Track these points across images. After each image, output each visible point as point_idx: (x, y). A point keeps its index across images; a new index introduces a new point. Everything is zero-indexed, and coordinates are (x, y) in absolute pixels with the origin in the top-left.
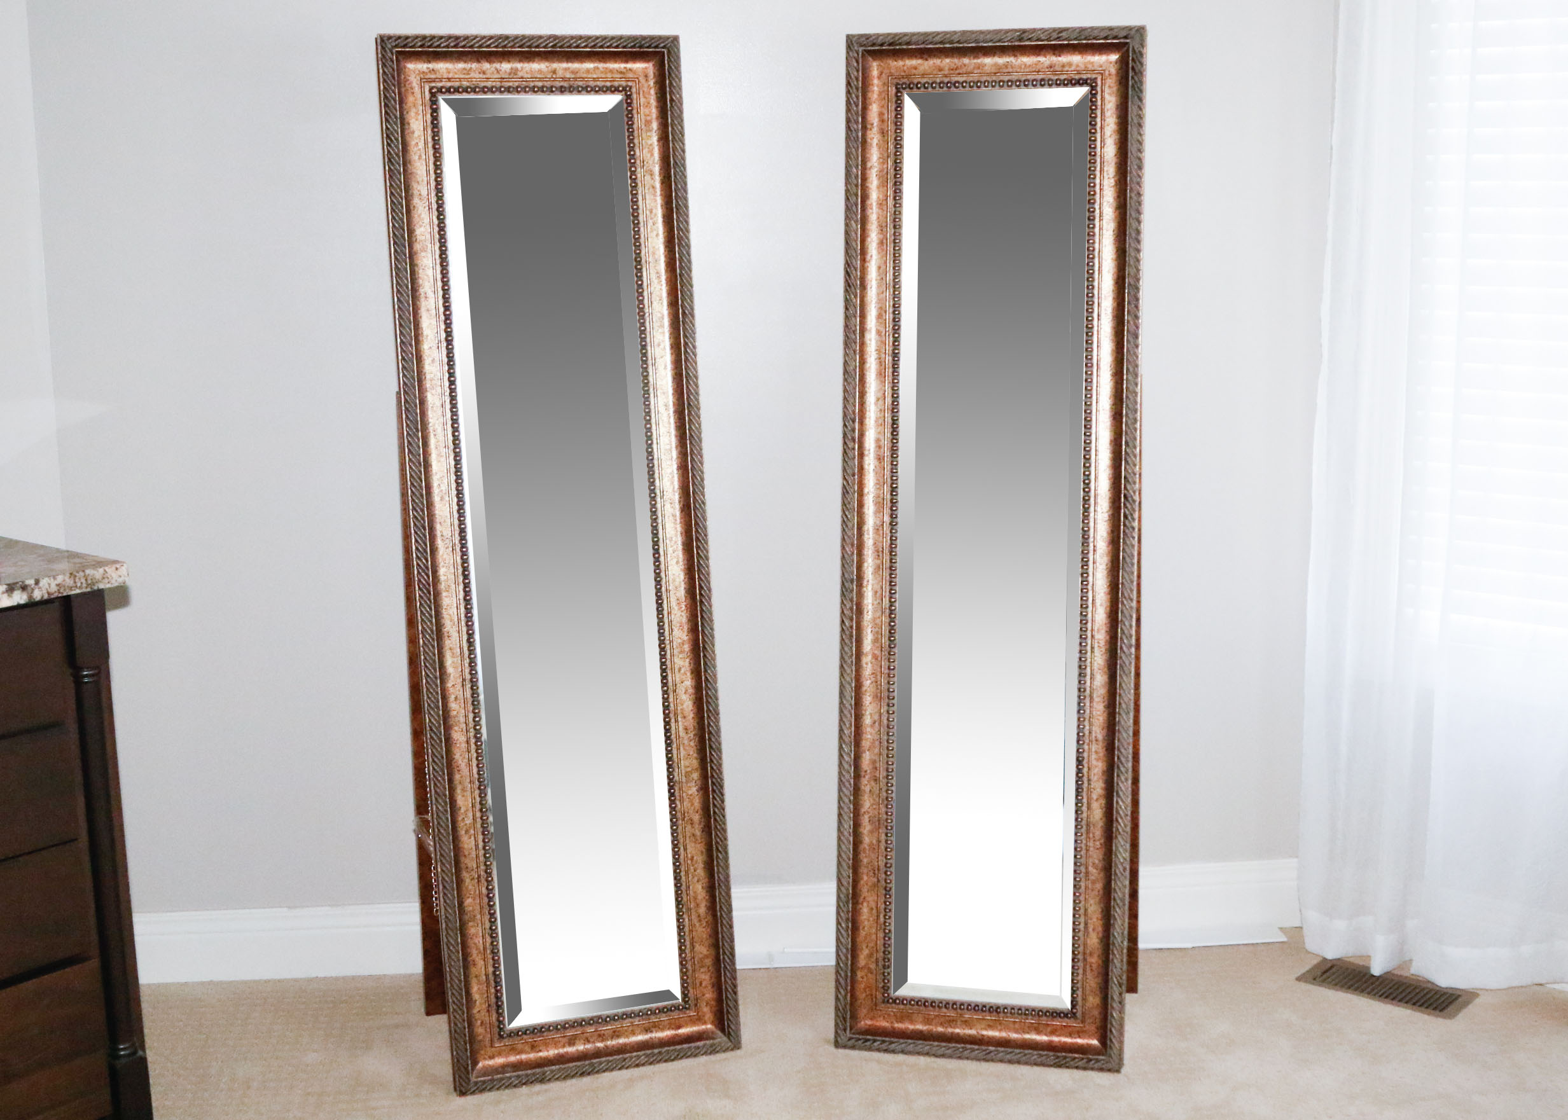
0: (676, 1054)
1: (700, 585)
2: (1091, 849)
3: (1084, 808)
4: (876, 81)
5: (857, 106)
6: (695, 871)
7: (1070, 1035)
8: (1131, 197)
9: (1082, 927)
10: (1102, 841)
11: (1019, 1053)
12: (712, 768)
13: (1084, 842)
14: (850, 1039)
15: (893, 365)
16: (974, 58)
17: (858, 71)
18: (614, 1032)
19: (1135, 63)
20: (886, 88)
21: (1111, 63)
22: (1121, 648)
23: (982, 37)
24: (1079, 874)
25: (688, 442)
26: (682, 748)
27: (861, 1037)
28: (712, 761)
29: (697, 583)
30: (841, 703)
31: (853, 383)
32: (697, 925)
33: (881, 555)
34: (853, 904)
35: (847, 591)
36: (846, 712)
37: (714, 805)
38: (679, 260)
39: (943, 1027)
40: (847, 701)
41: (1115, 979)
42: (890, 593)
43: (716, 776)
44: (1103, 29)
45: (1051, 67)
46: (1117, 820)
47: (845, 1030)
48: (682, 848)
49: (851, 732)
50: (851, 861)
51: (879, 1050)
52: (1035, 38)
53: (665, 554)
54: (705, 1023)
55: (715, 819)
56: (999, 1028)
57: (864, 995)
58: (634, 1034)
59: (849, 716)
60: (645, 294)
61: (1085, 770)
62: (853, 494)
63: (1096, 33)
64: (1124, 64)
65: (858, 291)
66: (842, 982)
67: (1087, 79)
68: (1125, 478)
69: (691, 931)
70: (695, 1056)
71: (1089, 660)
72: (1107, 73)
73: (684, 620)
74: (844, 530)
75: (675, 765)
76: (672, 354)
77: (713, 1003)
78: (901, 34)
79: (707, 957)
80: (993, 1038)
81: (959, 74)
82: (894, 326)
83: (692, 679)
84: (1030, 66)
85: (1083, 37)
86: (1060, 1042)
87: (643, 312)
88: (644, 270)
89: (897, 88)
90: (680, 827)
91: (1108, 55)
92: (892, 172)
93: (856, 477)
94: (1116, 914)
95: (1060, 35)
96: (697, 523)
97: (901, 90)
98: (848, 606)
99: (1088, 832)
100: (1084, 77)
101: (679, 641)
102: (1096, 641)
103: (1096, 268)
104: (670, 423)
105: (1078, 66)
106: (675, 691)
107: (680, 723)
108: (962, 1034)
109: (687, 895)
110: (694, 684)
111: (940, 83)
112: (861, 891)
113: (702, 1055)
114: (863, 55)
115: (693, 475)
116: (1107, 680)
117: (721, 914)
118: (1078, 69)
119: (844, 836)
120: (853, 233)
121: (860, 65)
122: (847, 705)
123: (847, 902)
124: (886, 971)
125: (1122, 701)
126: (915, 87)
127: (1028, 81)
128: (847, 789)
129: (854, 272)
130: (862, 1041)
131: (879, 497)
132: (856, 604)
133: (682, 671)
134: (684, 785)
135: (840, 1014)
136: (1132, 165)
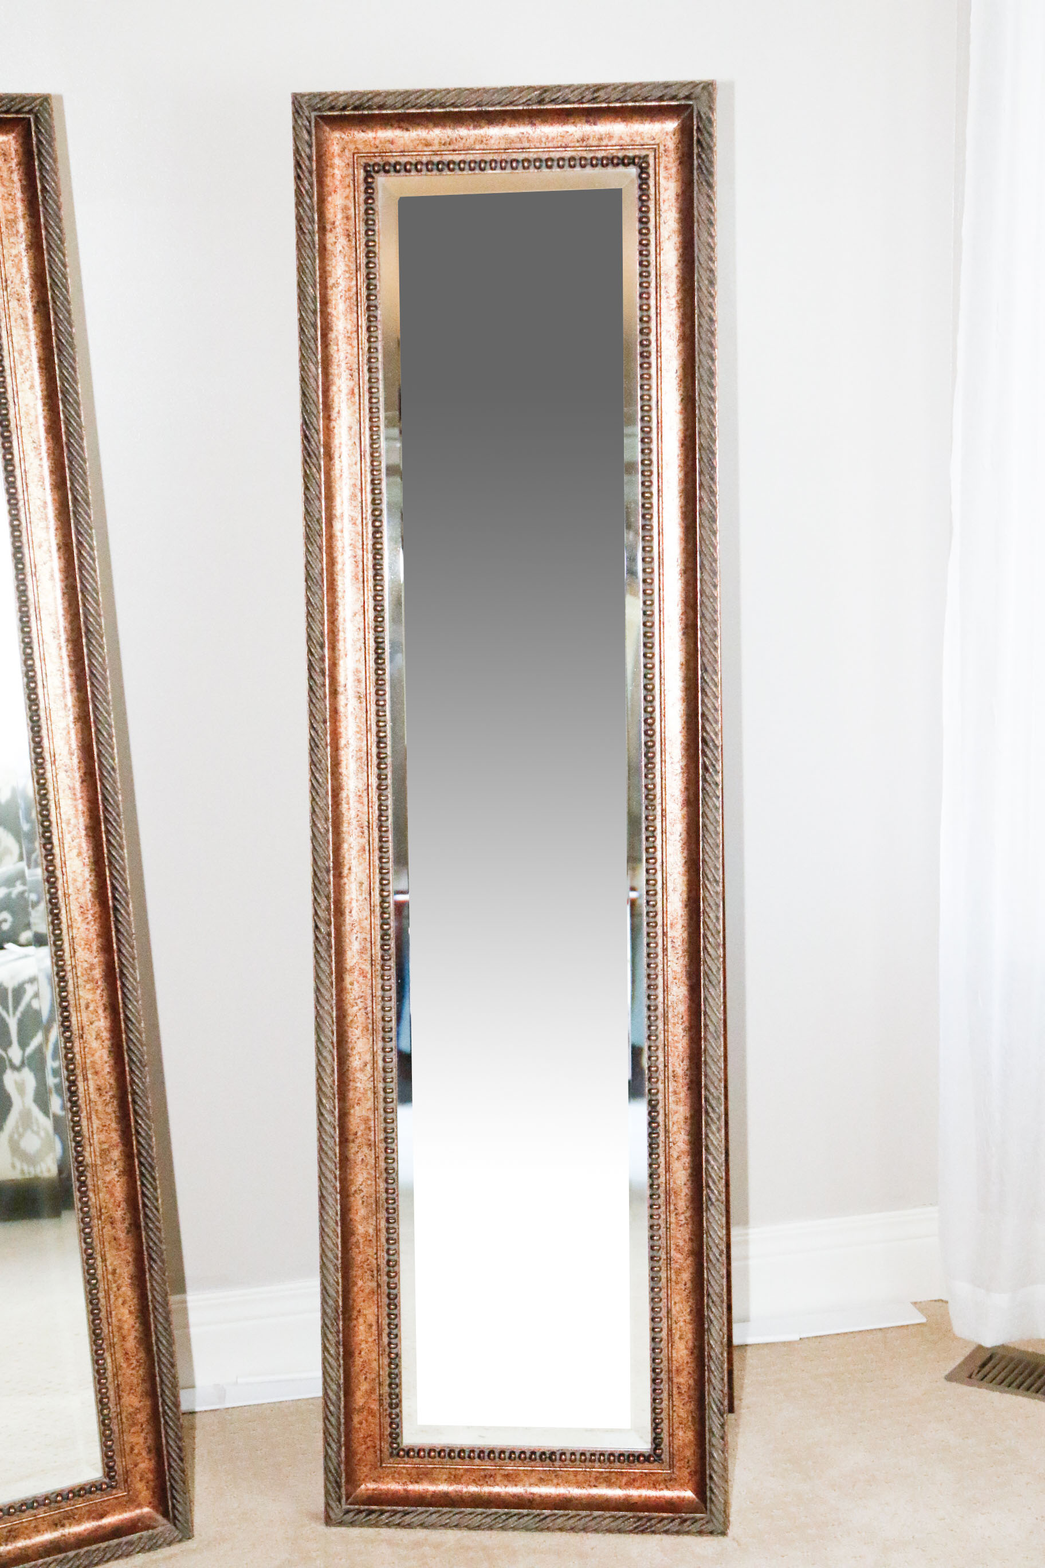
0: (100, 1555)
1: (112, 884)
2: (673, 1226)
3: (662, 1170)
4: (337, 161)
5: (311, 198)
6: (118, 1290)
7: (654, 1486)
8: (700, 325)
9: (664, 1334)
10: (688, 1214)
11: (585, 1517)
12: (138, 1142)
13: (663, 1216)
14: (347, 1512)
15: (374, 565)
16: (475, 127)
17: (310, 146)
18: (10, 1531)
19: (702, 134)
20: (351, 170)
21: (667, 134)
22: (705, 948)
23: (486, 98)
24: (658, 1261)
25: (88, 683)
26: (94, 1117)
27: (362, 1507)
28: (138, 1133)
29: (108, 882)
30: (319, 1040)
31: (319, 592)
32: (124, 1365)
33: (366, 832)
34: (344, 1320)
35: (321, 884)
36: (326, 1054)
37: (144, 1194)
38: (65, 424)
39: (477, 1485)
40: (326, 1037)
41: (714, 1407)
42: (381, 884)
43: (145, 1154)
44: (655, 86)
45: (583, 140)
46: (708, 1186)
47: (339, 1500)
48: (99, 1259)
49: (334, 1081)
50: (340, 1261)
51: (388, 1525)
52: (561, 100)
53: (61, 841)
54: (139, 1506)
55: (146, 1215)
56: (555, 1481)
57: (364, 1447)
58: (39, 1531)
59: (329, 1058)
60: (18, 472)
61: (661, 1119)
62: (325, 749)
63: (644, 92)
64: (686, 133)
65: (322, 463)
66: (333, 1431)
67: (634, 157)
68: (703, 714)
69: (115, 1375)
70: (128, 1555)
71: (660, 967)
72: (662, 148)
73: (93, 935)
74: (313, 799)
75: (86, 1142)
76: (60, 558)
77: (150, 1476)
78: (371, 92)
79: (138, 1410)
80: (548, 1497)
81: (454, 150)
82: (374, 510)
83: (106, 1017)
84: (553, 138)
85: (628, 98)
86: (640, 1496)
87: (16, 499)
88: (14, 437)
89: (366, 171)
90: (95, 1229)
91: (662, 123)
92: (364, 292)
93: (328, 724)
94: (711, 1316)
95: (596, 95)
96: (105, 798)
97: (373, 174)
98: (323, 905)
99: (668, 1203)
100: (631, 154)
101: (86, 965)
102: (669, 940)
103: (654, 425)
104: (61, 658)
105: (621, 138)
106: (81, 1037)
107: (91, 1083)
108: (503, 1494)
109: (109, 1324)
110: (108, 1024)
111: (427, 164)
112: (354, 1301)
113: (138, 1552)
114: (317, 123)
115: (98, 730)
116: (686, 993)
117: (158, 1348)
118: (622, 142)
119: (329, 1227)
120: (312, 380)
121: (314, 137)
122: (327, 1043)
123: (337, 1319)
124: (394, 1411)
125: (708, 1022)
126: (392, 169)
127: (552, 160)
128: (330, 1159)
129: (315, 435)
130: (364, 1514)
131: (360, 750)
132: (335, 902)
133: (91, 1008)
134: (99, 1168)
135: (331, 1478)
136: (700, 277)
